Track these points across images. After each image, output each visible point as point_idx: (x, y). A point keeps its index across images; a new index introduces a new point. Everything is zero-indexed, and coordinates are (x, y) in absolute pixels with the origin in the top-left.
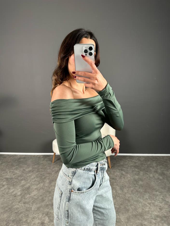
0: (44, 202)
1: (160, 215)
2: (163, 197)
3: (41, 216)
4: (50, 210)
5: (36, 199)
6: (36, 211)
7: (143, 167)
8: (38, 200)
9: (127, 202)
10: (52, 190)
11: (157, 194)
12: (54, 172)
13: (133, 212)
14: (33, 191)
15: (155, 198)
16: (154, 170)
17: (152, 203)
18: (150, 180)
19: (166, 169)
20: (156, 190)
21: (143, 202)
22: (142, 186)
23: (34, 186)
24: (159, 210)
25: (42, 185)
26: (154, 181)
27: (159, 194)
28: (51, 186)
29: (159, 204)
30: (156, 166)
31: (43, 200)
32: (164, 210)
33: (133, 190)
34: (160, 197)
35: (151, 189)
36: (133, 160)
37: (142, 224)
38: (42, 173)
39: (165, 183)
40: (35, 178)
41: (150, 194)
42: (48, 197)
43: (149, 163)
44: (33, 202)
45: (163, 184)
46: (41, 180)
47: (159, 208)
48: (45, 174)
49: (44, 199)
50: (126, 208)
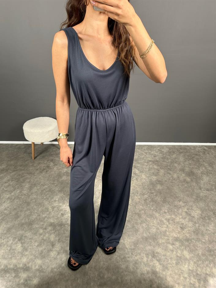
0: (18, 219)
1: (181, 237)
2: (187, 210)
3: (12, 241)
4: (25, 232)
5: (7, 214)
6: (5, 234)
7: (165, 163)
8: (10, 216)
9: (137, 217)
10: (31, 200)
11: (180, 205)
12: (38, 172)
13: (143, 234)
14: (4, 202)
15: (177, 211)
16: (180, 167)
17: (171, 219)
18: (173, 183)
19: (196, 165)
20: (180, 198)
21: (160, 217)
22: (160, 192)
23: (6, 194)
24: (179, 230)
25: (18, 192)
26: (178, 185)
27: (183, 205)
28: (32, 194)
29: (181, 220)
30: (183, 161)
31: (17, 217)
32: (187, 230)
33: (147, 199)
34: (184, 209)
35: (173, 198)
36: (153, 152)
37: (154, 252)
38: (21, 173)
39: (193, 187)
40: (9, 180)
41: (169, 205)
42: (25, 211)
43: (174, 156)
44: (3, 219)
45: (190, 189)
46: (17, 185)
47: (180, 227)
48: (25, 175)
49: (19, 215)
50: (135, 227)
